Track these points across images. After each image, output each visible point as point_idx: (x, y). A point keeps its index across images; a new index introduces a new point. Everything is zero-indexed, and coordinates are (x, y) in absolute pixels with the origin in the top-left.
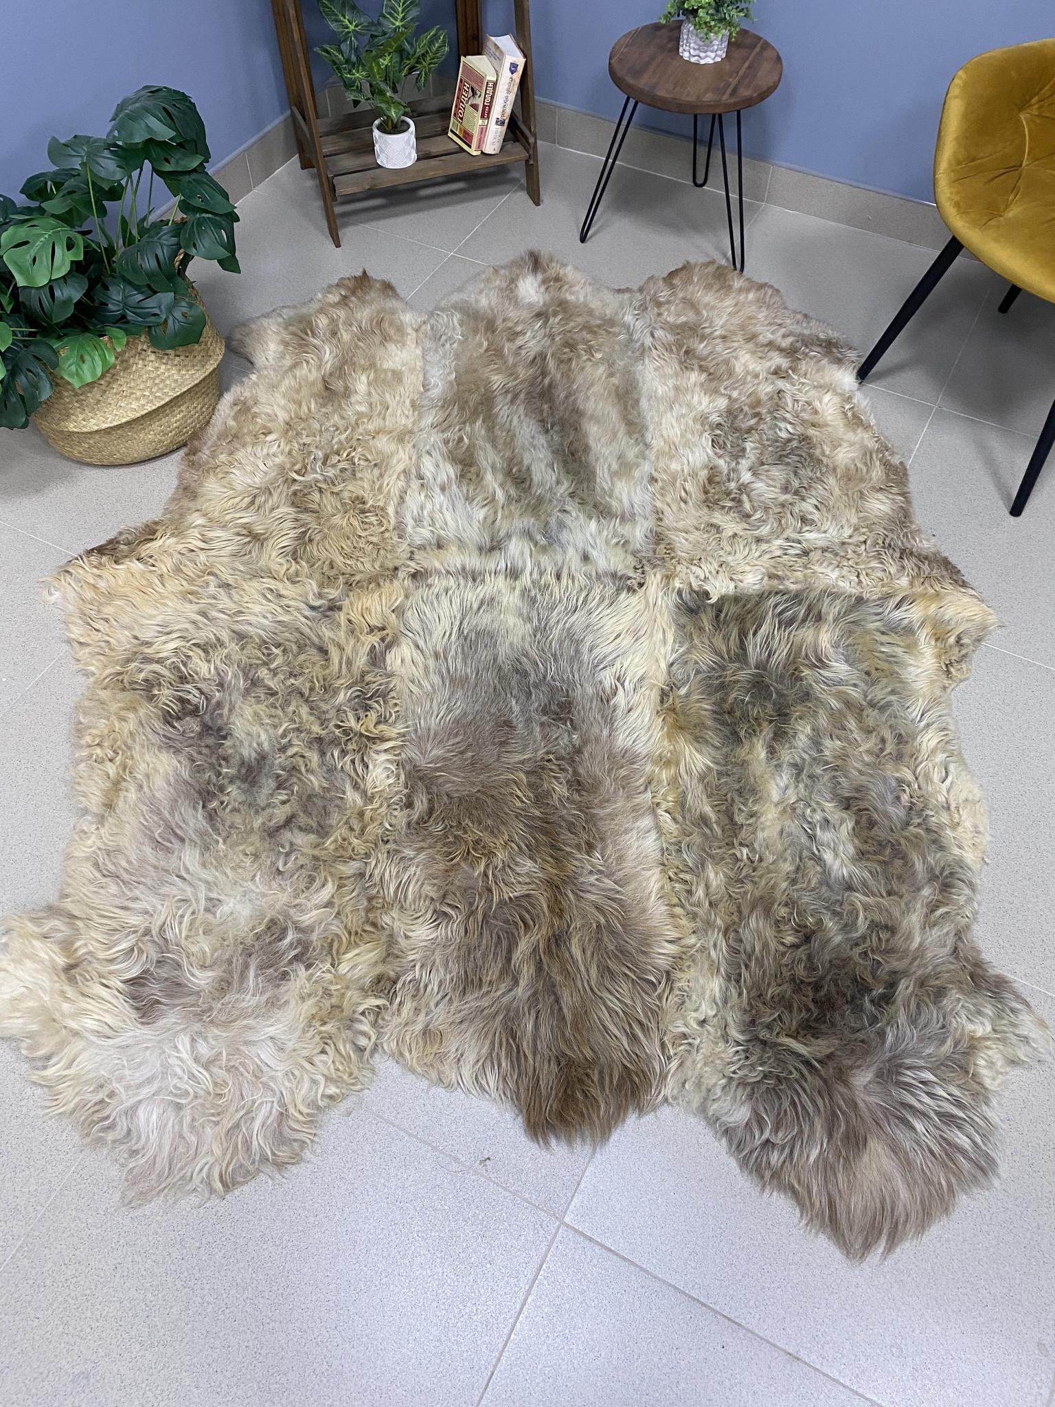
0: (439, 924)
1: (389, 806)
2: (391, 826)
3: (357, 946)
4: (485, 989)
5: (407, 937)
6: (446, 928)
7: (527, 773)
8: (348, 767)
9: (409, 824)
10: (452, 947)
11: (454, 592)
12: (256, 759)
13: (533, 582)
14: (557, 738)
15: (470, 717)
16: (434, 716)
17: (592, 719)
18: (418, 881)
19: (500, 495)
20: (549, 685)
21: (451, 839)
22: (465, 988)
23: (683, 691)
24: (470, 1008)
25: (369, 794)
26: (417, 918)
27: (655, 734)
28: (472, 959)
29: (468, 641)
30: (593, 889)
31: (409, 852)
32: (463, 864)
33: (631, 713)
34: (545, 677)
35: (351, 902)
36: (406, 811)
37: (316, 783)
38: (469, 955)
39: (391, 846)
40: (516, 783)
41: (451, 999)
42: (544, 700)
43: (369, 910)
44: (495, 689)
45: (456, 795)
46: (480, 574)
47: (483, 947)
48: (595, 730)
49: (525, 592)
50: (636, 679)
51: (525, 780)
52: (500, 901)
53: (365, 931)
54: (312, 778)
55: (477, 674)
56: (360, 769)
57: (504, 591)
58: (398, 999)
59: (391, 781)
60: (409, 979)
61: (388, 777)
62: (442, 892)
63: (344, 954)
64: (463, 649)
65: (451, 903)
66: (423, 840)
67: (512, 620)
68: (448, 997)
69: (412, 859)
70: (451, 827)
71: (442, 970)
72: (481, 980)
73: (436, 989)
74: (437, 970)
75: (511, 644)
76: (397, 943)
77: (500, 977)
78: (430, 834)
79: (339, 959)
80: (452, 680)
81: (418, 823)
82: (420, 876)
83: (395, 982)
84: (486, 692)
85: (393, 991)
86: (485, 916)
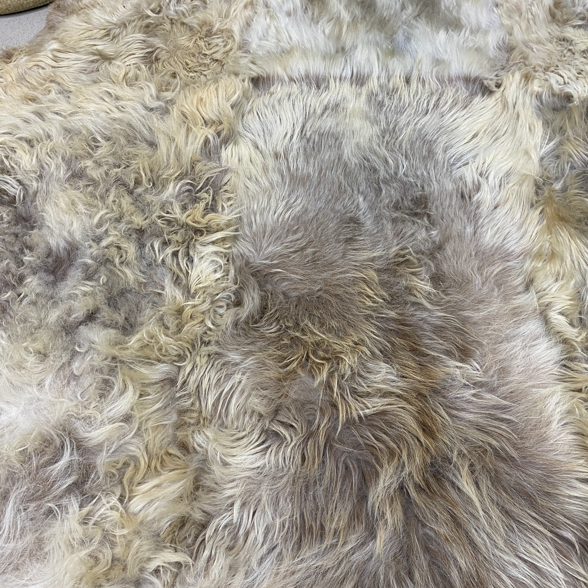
0: (268, 448)
1: (212, 302)
2: (213, 324)
3: (158, 473)
4: (328, 541)
5: (225, 464)
6: (277, 453)
7: (378, 271)
8: (169, 260)
9: (236, 324)
10: (285, 479)
11: (297, 97)
12: (65, 249)
13: (381, 87)
14: (413, 234)
15: (311, 215)
16: (271, 212)
17: (452, 216)
18: (243, 392)
19: (346, 16)
20: (401, 181)
21: (286, 341)
22: (300, 539)
23: (558, 186)
24: (308, 568)
25: (192, 291)
26: (239, 439)
27: (531, 229)
28: (311, 497)
29: (311, 144)
30: (470, 407)
31: (234, 357)
32: (299, 371)
33: (498, 210)
34: (396, 174)
35: (155, 416)
36: (233, 310)
37: (131, 276)
38: (307, 492)
39: (213, 348)
40: (365, 281)
41: (280, 554)
42: (396, 195)
43: (179, 426)
44: (340, 187)
45: (294, 294)
46: (324, 80)
47: (326, 481)
48: (457, 226)
49: (371, 96)
50: (501, 175)
51: (376, 279)
52: (347, 420)
53: (170, 455)
54: (128, 271)
55: (320, 173)
56: (183, 264)
57: (349, 97)
58: (207, 553)
59: (218, 275)
60: (224, 523)
61: (215, 271)
62: (273, 406)
63: (139, 484)
64: (305, 150)
65: (285, 420)
66: (252, 343)
67: (357, 123)
68: (277, 550)
69: (237, 364)
70: (287, 327)
71: (269, 512)
72: (322, 527)
73: (260, 539)
74: (264, 511)
75: (357, 144)
76: (209, 471)
77: (349, 525)
78: (263, 337)
79: (131, 491)
80: (292, 177)
81: (247, 323)
82: (245, 385)
83: (204, 526)
84: (330, 190)
85: (200, 539)
86: (328, 439)
